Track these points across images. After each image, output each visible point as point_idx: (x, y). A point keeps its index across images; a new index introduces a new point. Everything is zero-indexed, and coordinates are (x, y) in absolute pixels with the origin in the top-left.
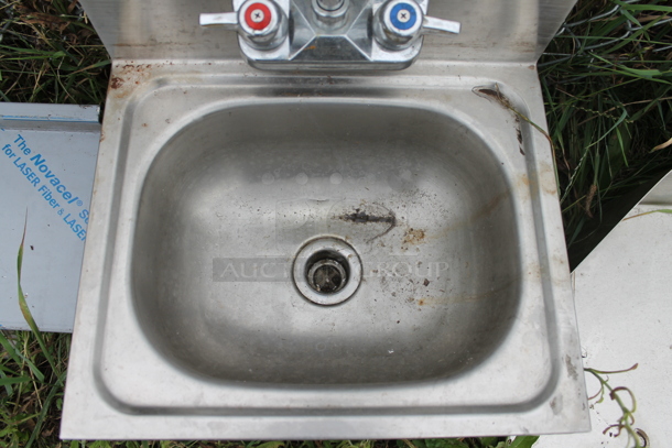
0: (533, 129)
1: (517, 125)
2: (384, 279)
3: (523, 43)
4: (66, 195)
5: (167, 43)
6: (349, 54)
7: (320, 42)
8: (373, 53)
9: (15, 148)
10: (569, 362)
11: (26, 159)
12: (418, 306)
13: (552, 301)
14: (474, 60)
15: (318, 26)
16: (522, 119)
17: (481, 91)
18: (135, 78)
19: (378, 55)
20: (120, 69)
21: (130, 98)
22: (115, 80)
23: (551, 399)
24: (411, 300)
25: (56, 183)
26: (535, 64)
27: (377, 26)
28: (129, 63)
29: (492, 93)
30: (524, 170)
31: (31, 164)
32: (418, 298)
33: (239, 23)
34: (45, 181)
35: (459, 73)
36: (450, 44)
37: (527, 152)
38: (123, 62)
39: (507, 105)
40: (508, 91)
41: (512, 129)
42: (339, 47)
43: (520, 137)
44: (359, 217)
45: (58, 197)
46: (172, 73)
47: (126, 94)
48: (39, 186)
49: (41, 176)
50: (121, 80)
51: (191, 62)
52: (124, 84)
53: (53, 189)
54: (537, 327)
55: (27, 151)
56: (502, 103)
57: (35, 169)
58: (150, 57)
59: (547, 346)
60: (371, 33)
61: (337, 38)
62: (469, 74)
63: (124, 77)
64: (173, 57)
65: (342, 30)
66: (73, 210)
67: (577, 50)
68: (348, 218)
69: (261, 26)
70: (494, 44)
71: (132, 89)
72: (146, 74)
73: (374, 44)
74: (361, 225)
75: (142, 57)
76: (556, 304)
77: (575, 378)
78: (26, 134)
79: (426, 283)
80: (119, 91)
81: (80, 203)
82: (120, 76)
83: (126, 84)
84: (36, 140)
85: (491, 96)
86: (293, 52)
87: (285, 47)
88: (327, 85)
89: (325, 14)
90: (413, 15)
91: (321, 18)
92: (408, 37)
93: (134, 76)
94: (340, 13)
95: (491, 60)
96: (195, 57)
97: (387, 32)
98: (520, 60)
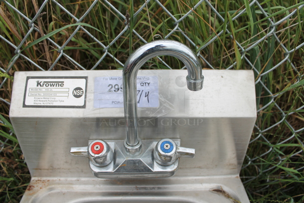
3: (230, 165)
5: (59, 169)
6: (143, 168)
7: (128, 162)
8: (155, 168)
14: (208, 175)
15: (127, 155)
17: (213, 190)
18: (40, 186)
19: (157, 168)
20: (34, 182)
21: (35, 195)
22: (31, 187)
26: (238, 175)
27: (156, 155)
28: (39, 179)
29: (219, 191)
33: (88, 152)
35: (201, 182)
36: (195, 168)
38: (36, 178)
39: (228, 196)
40: (226, 189)
42: (137, 164)
46: (59, 184)
47: (34, 193)
50: (33, 187)
51: (69, 179)
52: (34, 189)
56: (225, 196)
58: (50, 176)
60: (153, 159)
61: (136, 160)
62: (206, 183)
63: (35, 185)
64: (61, 176)
65: (139, 156)
67: (259, 173)
69: (99, 152)
70: (216, 166)
71: (37, 191)
72: (46, 184)
73: (155, 163)
75: (46, 176)
80: (31, 192)
82: (33, 185)
83: (35, 189)
85: (219, 193)
86: (115, 168)
87: (112, 166)
88: (135, 191)
89: (130, 148)
90: (172, 145)
91: (128, 151)
92: (171, 157)
93: (40, 185)
94: (137, 147)
95: (216, 175)
96: (72, 177)
97: (160, 155)
98: (231, 174)
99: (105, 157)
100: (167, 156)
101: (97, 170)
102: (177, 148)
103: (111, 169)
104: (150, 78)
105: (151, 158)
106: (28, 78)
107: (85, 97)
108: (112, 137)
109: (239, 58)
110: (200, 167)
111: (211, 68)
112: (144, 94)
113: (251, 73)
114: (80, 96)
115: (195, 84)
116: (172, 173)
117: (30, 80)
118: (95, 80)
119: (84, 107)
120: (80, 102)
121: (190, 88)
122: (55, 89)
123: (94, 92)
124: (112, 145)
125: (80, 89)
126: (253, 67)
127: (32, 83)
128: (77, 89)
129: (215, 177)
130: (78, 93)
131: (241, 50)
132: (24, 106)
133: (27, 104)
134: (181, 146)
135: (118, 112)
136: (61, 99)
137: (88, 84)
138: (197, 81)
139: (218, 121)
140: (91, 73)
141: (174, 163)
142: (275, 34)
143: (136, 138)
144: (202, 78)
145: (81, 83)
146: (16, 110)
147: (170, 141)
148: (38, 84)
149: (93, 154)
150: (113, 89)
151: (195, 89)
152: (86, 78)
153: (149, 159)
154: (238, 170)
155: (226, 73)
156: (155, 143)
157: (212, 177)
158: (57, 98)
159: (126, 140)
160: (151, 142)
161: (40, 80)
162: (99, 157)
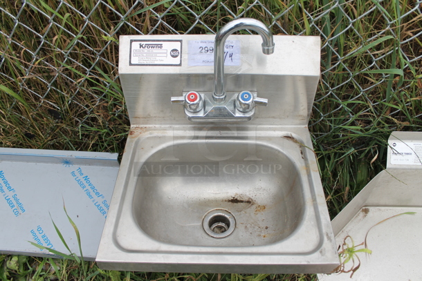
0: (306, 148)
1: (300, 149)
2: (246, 227)
3: (300, 116)
4: (97, 193)
6: (227, 114)
7: (216, 109)
8: (236, 114)
9: (77, 173)
10: (327, 235)
11: (81, 178)
12: (263, 238)
13: (318, 212)
14: (281, 125)
15: (214, 103)
16: (302, 145)
17: (284, 137)
19: (238, 114)
20: (134, 128)
21: (137, 138)
22: (132, 132)
23: (320, 250)
24: (260, 235)
25: (93, 188)
26: (307, 126)
27: (238, 103)
28: (138, 126)
29: (289, 137)
30: (304, 164)
31: (83, 180)
32: (263, 234)
33: (185, 100)
34: (88, 187)
35: (274, 130)
36: (269, 117)
37: (305, 158)
38: (135, 126)
39: (296, 141)
40: (294, 135)
41: (299, 150)
42: (222, 111)
43: (302, 153)
44: (234, 201)
45: (93, 194)
46: (155, 130)
47: (135, 137)
48: (85, 189)
49: (87, 185)
50: (134, 132)
51: (163, 126)
53: (91, 191)
54: (312, 223)
55: (82, 174)
56: (294, 141)
57: (84, 182)
58: (146, 124)
59: (317, 230)
60: (235, 107)
61: (222, 107)
62: (278, 130)
64: (155, 124)
65: (224, 104)
66: (100, 200)
68: (229, 201)
69: (193, 100)
71: (138, 135)
72: (144, 130)
73: (236, 110)
74: (235, 204)
75: (143, 124)
76: (320, 213)
77: (331, 241)
78: (82, 167)
79: (267, 228)
80: (133, 136)
81: (103, 197)
83: (136, 134)
84: (86, 169)
85: (289, 139)
86: (205, 113)
87: (202, 112)
88: (219, 135)
89: (217, 97)
90: (250, 96)
91: (216, 100)
92: (248, 105)
93: (139, 131)
94: (223, 97)
95: (288, 125)
96: (165, 124)
97: (241, 103)
98: (300, 124)
99: (198, 104)
100: (246, 104)
101: (190, 115)
102: (253, 98)
103: (201, 114)
104: (234, 42)
105: (233, 107)
106: (132, 41)
107: (181, 57)
108: (202, 90)
109: (308, 27)
110: (274, 117)
111: (286, 34)
112: (228, 55)
113: (318, 38)
114: (176, 56)
115: (268, 50)
116: (249, 118)
117: (133, 43)
118: (189, 43)
119: (180, 65)
120: (177, 61)
121: (264, 53)
122: (156, 50)
123: (188, 54)
124: (202, 95)
125: (176, 50)
126: (321, 32)
127: (136, 45)
128: (173, 50)
129: (286, 126)
130: (176, 53)
131: (310, 19)
132: (131, 64)
133: (132, 63)
134: (258, 97)
135: (209, 69)
136: (161, 58)
137: (183, 46)
138: (270, 48)
139: (293, 78)
140: (186, 37)
141: (251, 110)
142: (339, 6)
143: (222, 90)
144: (273, 45)
145: (177, 46)
146: (124, 68)
147: (249, 92)
148: (141, 46)
149: (189, 102)
150: (204, 51)
151: (268, 53)
152: (181, 41)
153: (232, 107)
154: (306, 121)
155: (297, 39)
156: (236, 95)
157: (284, 126)
158: (158, 58)
159: (214, 91)
160: (234, 94)
161: (142, 43)
162: (193, 104)
